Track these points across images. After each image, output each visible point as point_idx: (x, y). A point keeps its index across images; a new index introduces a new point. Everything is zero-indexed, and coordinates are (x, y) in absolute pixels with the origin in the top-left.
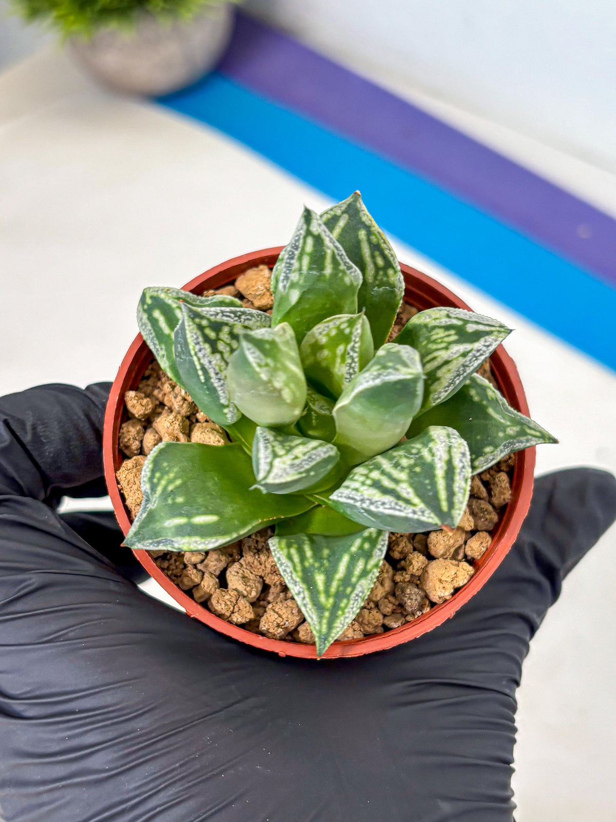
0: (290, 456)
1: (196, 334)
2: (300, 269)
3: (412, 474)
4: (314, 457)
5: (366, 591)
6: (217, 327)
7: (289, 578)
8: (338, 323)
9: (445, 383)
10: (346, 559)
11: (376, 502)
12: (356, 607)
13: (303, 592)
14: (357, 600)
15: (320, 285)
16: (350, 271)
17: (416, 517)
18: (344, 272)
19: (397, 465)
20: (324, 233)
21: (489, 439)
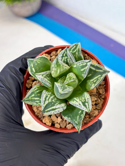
0: (44, 78)
3: (51, 103)
5: (34, 104)
6: (66, 55)
7: (32, 90)
9: (73, 103)
10: (38, 99)
11: (43, 98)
12: (31, 104)
13: (30, 93)
17: (42, 106)
18: (84, 73)
19: (52, 99)
20: (88, 65)
21: (72, 118)
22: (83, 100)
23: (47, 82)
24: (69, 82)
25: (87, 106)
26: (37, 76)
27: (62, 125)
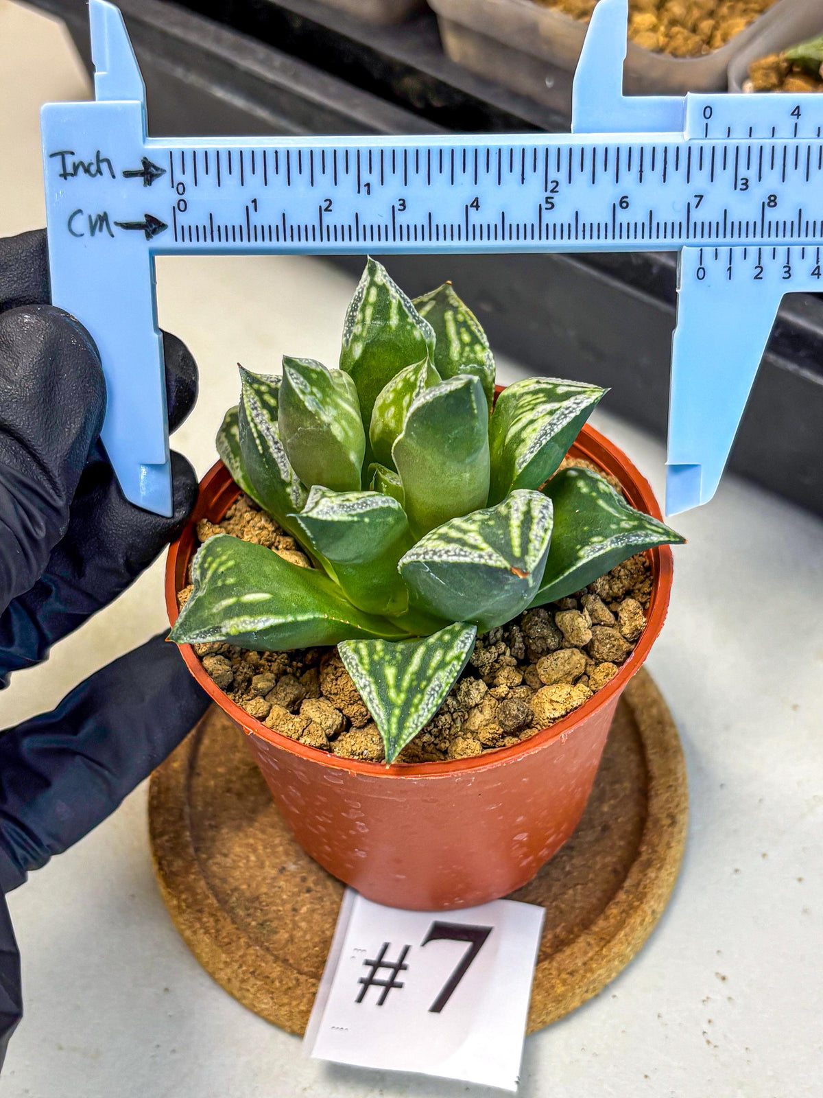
0: (341, 498)
1: (253, 399)
2: (363, 320)
3: (484, 526)
4: (369, 503)
5: (444, 685)
7: (354, 671)
8: (404, 375)
9: (529, 443)
10: (421, 650)
11: (440, 551)
12: (432, 703)
13: (370, 685)
14: (433, 694)
15: (385, 337)
16: (420, 325)
17: (483, 561)
18: (413, 326)
19: (470, 521)
20: (389, 284)
21: (598, 529)
22: (536, 398)
23: (371, 499)
26: (318, 513)
27: (614, 646)
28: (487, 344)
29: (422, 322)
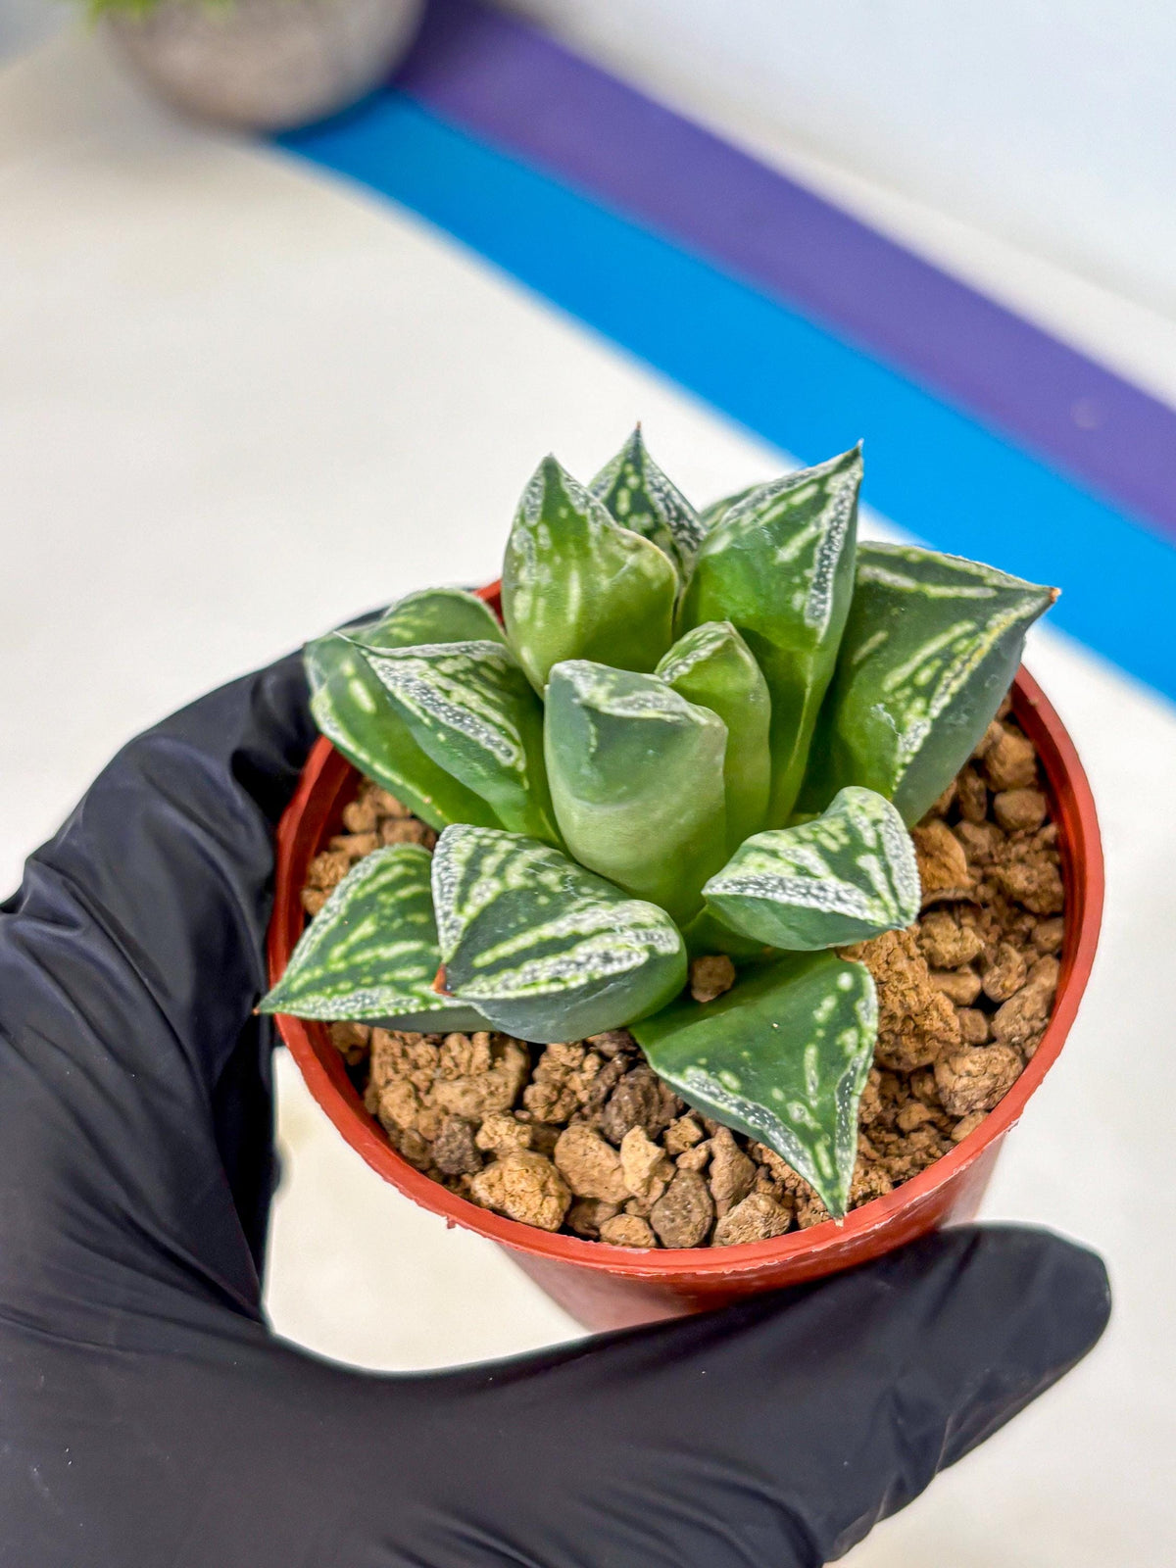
0: (444, 683)
2: (761, 515)
3: (528, 894)
4: (467, 722)
5: (377, 1007)
6: (641, 504)
7: (347, 885)
9: (740, 874)
10: (414, 946)
11: (450, 860)
12: (348, 1009)
13: (335, 914)
14: (358, 1003)
15: (758, 563)
16: (816, 592)
18: (805, 583)
19: (536, 868)
20: (836, 500)
21: (753, 1073)
22: (834, 837)
23: (478, 720)
24: (684, 670)
25: (878, 879)
26: (383, 668)
27: (673, 1220)
28: (935, 713)
29: (823, 591)
